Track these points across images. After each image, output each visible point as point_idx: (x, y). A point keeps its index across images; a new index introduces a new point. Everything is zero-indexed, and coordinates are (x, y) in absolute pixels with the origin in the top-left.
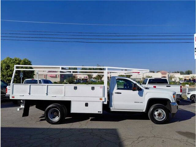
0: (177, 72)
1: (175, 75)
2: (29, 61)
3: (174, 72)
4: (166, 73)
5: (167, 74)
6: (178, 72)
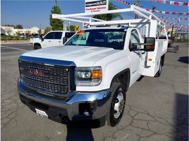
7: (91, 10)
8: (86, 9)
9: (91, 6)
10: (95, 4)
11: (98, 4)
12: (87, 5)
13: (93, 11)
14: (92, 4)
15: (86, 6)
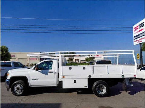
7: (137, 42)
8: (134, 41)
9: (137, 38)
10: (139, 36)
12: (134, 38)
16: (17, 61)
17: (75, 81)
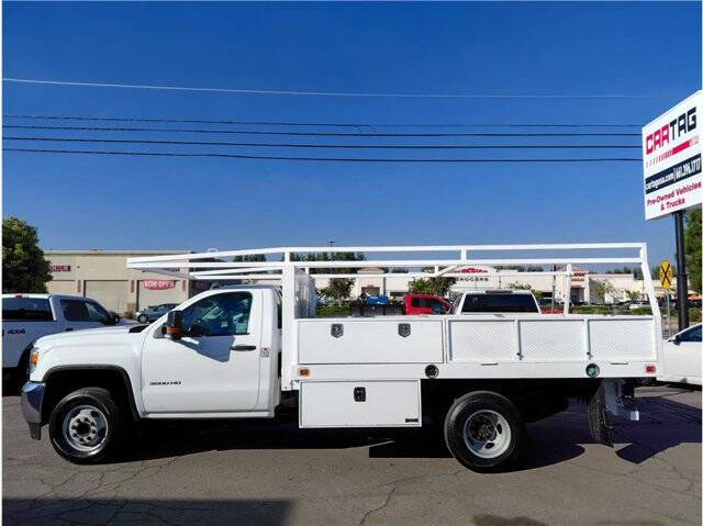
0: (622, 269)
1: (611, 281)
2: (29, 229)
3: (612, 270)
4: (583, 275)
5: (587, 277)
6: (629, 272)
7: (661, 202)
8: (649, 202)
9: (661, 187)
10: (670, 177)
11: (679, 174)
12: (650, 186)
13: (665, 206)
14: (661, 181)
15: (648, 192)
16: (81, 295)
17: (360, 395)
